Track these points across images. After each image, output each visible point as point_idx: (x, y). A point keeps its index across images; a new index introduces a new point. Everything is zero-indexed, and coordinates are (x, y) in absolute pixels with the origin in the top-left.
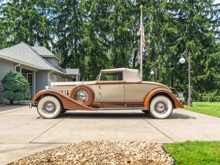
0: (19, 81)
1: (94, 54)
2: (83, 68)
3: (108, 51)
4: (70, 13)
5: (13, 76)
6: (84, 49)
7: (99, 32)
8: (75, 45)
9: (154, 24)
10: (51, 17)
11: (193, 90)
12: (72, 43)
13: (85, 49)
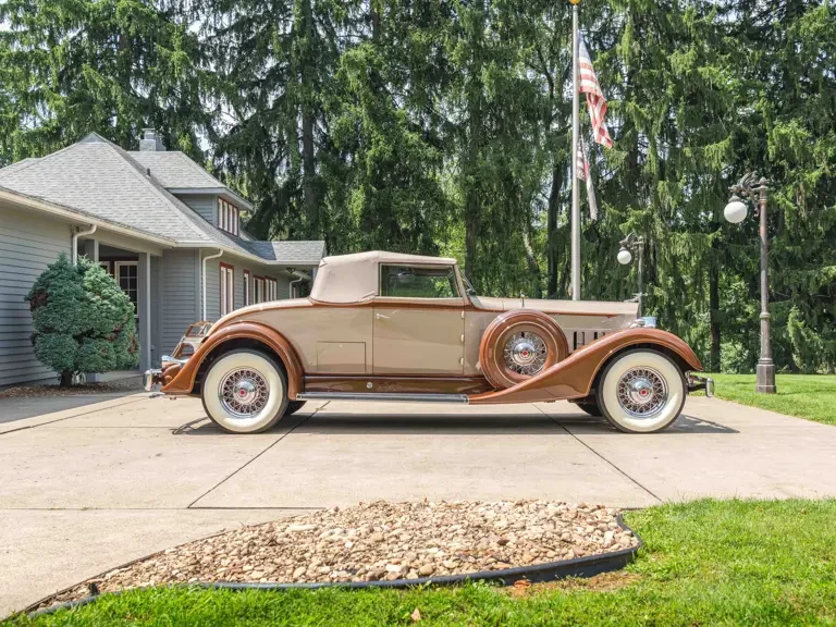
0: (98, 297)
1: (386, 178)
2: (339, 239)
3: (445, 164)
4: (287, 10)
5: (73, 278)
6: (344, 159)
7: (407, 87)
8: (308, 139)
9: (636, 51)
10: (205, 25)
11: (800, 324)
12: (292, 131)
13: (349, 158)
